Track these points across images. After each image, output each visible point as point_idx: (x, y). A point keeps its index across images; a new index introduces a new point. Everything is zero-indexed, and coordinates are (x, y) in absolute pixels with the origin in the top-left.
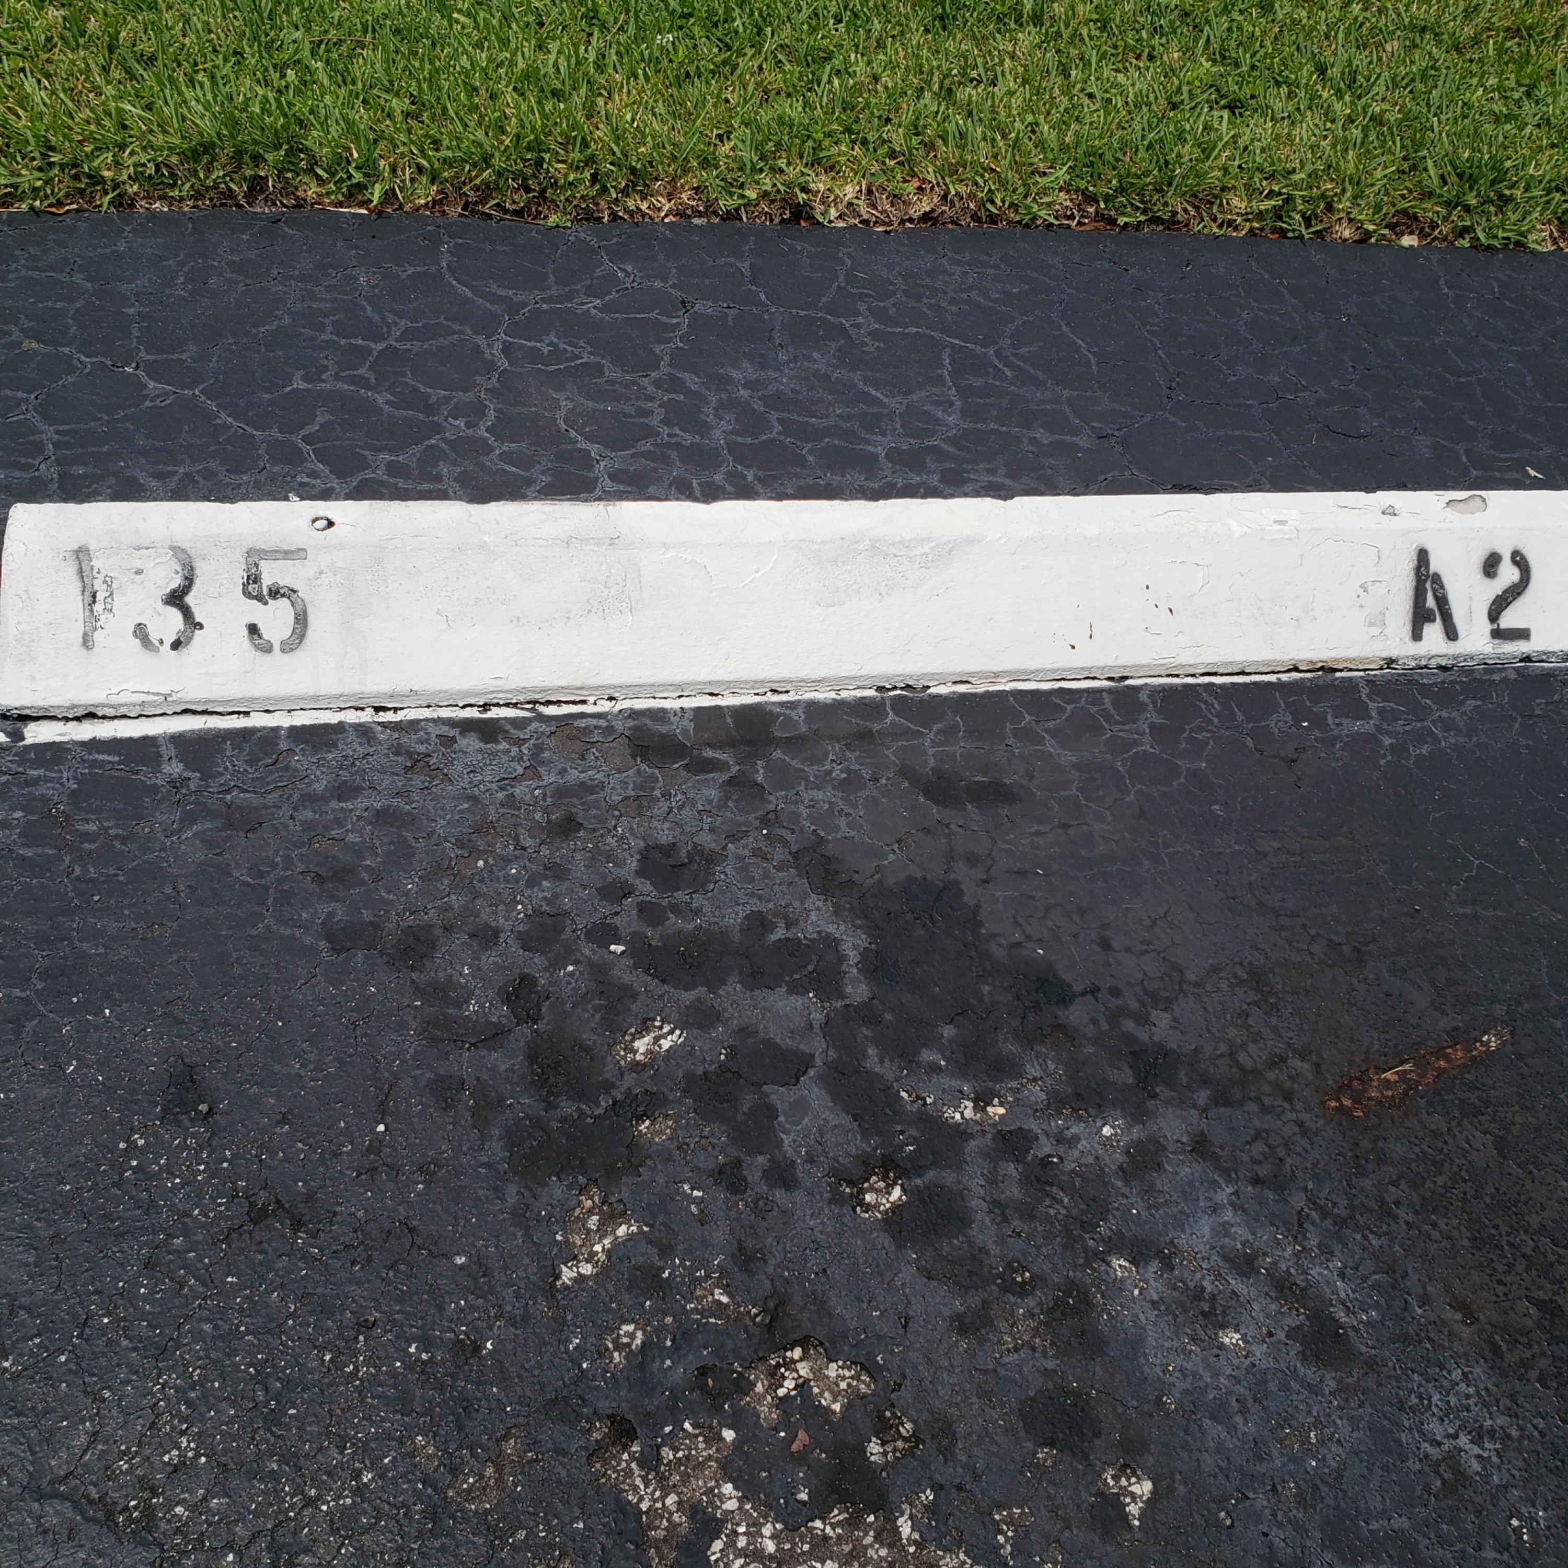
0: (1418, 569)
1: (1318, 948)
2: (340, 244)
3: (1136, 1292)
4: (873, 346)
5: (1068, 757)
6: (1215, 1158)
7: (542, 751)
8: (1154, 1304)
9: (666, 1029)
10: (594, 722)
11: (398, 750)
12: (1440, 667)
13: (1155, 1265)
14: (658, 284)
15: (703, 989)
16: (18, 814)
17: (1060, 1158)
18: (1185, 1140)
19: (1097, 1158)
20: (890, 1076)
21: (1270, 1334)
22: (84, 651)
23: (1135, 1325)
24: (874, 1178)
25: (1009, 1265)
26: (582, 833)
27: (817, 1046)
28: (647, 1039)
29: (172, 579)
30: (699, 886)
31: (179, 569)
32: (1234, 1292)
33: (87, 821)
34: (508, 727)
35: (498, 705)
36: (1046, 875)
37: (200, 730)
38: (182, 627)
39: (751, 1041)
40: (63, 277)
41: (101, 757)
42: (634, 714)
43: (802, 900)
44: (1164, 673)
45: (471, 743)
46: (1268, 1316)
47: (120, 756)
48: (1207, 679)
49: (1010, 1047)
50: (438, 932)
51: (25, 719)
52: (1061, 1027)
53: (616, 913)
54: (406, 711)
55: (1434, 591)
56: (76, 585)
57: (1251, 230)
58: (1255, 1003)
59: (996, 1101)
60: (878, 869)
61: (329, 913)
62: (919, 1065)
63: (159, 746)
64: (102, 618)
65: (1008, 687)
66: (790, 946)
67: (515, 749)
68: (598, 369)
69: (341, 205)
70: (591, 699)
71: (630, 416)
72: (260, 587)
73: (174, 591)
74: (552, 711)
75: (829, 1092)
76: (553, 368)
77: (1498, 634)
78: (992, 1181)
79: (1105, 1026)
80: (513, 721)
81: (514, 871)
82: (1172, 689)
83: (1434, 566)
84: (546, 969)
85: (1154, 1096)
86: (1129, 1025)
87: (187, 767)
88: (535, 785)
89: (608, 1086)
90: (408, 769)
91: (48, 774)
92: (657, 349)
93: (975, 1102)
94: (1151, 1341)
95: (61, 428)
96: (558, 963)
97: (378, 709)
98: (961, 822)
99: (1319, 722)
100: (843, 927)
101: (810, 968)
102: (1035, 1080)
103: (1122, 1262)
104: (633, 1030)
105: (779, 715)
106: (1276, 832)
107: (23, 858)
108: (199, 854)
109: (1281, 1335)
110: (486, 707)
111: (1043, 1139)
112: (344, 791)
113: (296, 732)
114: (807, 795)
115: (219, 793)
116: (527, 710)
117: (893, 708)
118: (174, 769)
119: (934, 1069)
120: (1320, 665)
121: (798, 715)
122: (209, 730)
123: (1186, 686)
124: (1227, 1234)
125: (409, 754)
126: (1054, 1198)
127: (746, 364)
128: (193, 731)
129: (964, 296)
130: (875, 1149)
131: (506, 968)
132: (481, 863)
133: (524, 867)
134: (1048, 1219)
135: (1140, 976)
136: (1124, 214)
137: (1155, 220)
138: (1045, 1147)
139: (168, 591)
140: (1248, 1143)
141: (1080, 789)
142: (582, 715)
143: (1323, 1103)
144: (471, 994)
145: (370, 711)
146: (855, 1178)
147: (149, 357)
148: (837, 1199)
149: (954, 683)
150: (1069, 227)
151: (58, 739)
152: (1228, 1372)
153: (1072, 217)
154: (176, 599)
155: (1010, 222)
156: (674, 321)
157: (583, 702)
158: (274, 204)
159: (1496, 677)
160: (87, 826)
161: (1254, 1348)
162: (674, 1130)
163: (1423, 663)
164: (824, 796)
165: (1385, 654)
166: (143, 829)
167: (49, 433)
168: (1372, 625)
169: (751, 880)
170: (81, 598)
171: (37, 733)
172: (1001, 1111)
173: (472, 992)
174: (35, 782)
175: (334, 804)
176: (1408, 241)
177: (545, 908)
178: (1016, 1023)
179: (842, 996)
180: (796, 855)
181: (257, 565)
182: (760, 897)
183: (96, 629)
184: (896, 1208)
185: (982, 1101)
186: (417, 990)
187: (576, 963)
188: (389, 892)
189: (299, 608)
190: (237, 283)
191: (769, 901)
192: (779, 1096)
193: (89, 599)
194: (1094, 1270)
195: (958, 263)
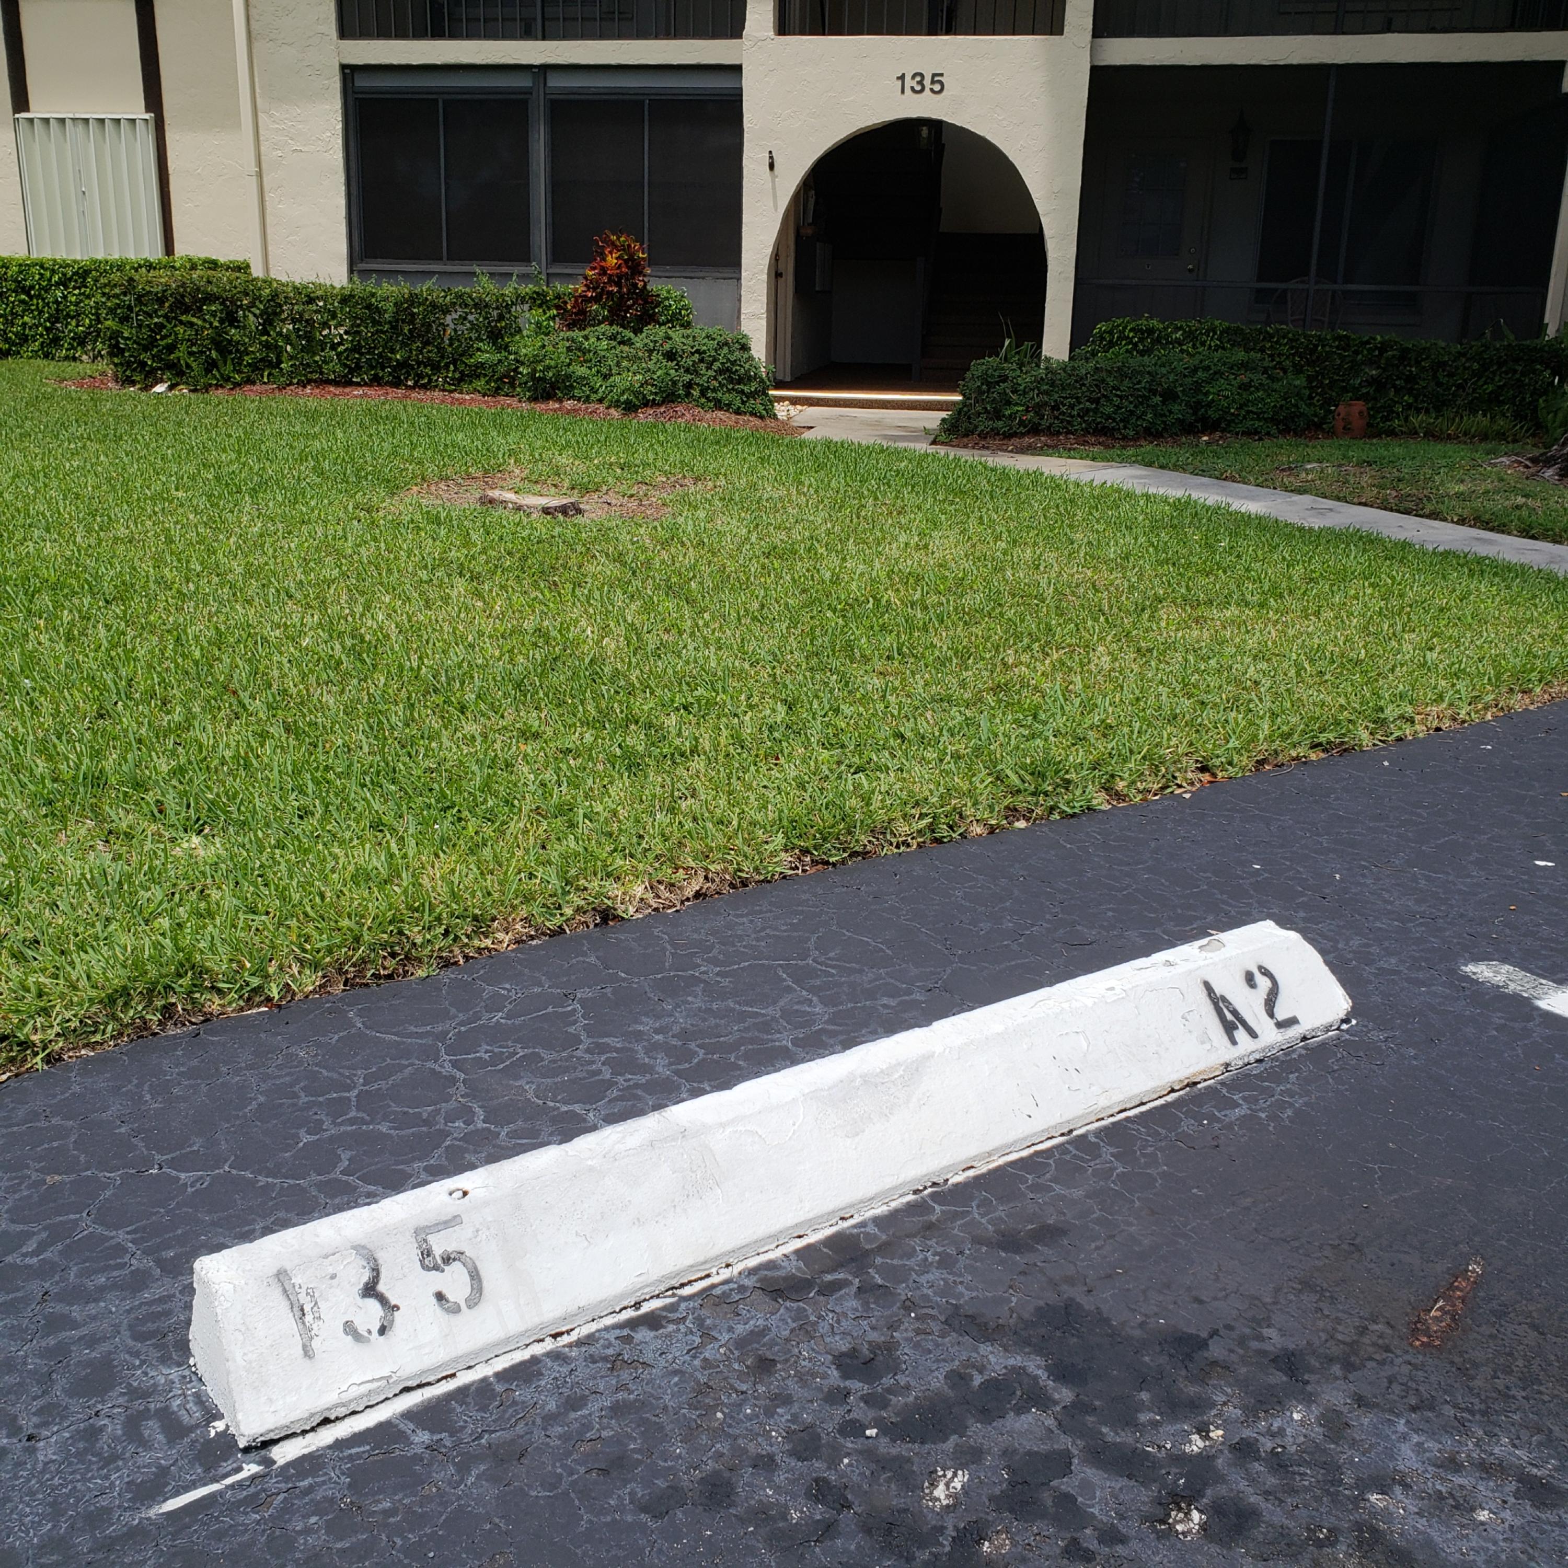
0: (1209, 995)
1: (1328, 1252)
2: (263, 1035)
3: (1401, 1511)
4: (725, 982)
5: (1077, 1193)
6: (1377, 1405)
7: (703, 1320)
8: (1420, 1514)
9: (949, 1474)
10: (726, 1287)
11: (593, 1359)
12: (1258, 1061)
13: (1398, 1489)
14: (537, 990)
15: (956, 1436)
16: (313, 1520)
17: (1283, 1447)
18: (1349, 1401)
19: (1305, 1436)
20: (1130, 1440)
21: (1505, 1502)
22: (307, 1360)
23: (1420, 1533)
24: (1173, 1514)
25: (1308, 1529)
26: (779, 1366)
27: (1065, 1442)
28: (942, 1486)
29: (362, 1274)
30: (895, 1370)
31: (365, 1264)
32: (1460, 1486)
33: (379, 1501)
34: (664, 1314)
35: (645, 1300)
36: (1125, 1272)
37: (422, 1402)
38: (382, 1313)
39: (1017, 1457)
40: (41, 1124)
41: (354, 1451)
42: (752, 1271)
43: (976, 1350)
44: (1094, 1119)
45: (643, 1334)
46: (1493, 1491)
47: (369, 1444)
48: (1123, 1115)
49: (1192, 1390)
50: (727, 1474)
51: (267, 1444)
52: (1215, 1363)
53: (850, 1411)
54: (577, 1331)
55: (1227, 1008)
56: (285, 1304)
57: (918, 844)
58: (1320, 1300)
59: (1212, 1427)
60: (1012, 1310)
61: (629, 1493)
62: (1144, 1425)
63: (396, 1426)
64: (315, 1326)
65: (1001, 1161)
66: (992, 1385)
67: (681, 1327)
68: (538, 1057)
69: (242, 1009)
70: (714, 1270)
71: (585, 1078)
72: (434, 1258)
73: (367, 1284)
74: (687, 1291)
75: (1097, 1468)
76: (501, 1066)
77: (1280, 1025)
78: (1252, 1480)
79: (1241, 1351)
80: (665, 1308)
81: (749, 1411)
82: (1106, 1128)
83: (1219, 990)
84: (829, 1468)
85: (1307, 1382)
86: (1255, 1345)
87: (432, 1432)
88: (717, 1346)
89: (941, 1529)
90: (612, 1369)
91: (317, 1480)
92: (571, 1030)
93: (1199, 1432)
94: (1437, 1539)
95: (128, 1229)
96: (834, 1463)
97: (555, 1336)
98: (1042, 1258)
99: (1212, 1118)
100: (1019, 1358)
101: (1019, 1393)
102: (1225, 1404)
103: (1375, 1496)
104: (926, 1484)
105: (859, 1235)
106: (1243, 1193)
107: (344, 1551)
108: (490, 1492)
109: (1512, 1500)
110: (637, 1305)
111: (1261, 1438)
112: (574, 1403)
113: (501, 1376)
114: (923, 1279)
115: (473, 1441)
116: (669, 1296)
117: (935, 1202)
118: (423, 1437)
119: (1155, 1424)
120: (1186, 1082)
121: (872, 1229)
122: (430, 1400)
123: (1113, 1124)
124: (1425, 1451)
125: (605, 1359)
126: (1301, 1474)
127: (644, 1019)
128: (416, 1405)
129: (763, 934)
130: (1160, 1492)
131: (798, 1480)
132: (719, 1415)
133: (756, 1405)
134: (1307, 1489)
135: (1235, 1312)
136: (831, 856)
137: (854, 854)
138: (1267, 1444)
139: (361, 1286)
140: (1388, 1388)
141: (1100, 1210)
142: (713, 1286)
143: (1411, 1345)
144: (786, 1507)
145: (549, 1340)
146: (1162, 1516)
147: (165, 1157)
148: (1161, 1536)
149: (964, 1170)
150: (797, 875)
151: (306, 1451)
152: (1501, 1537)
153: (797, 868)
154: (370, 1290)
155: (757, 882)
156: (569, 1008)
157: (708, 1276)
158: (184, 1025)
159: (1294, 1056)
160: (380, 1506)
161: (1502, 1515)
162: (1011, 1539)
163: (1246, 1060)
164: (934, 1275)
165: (1222, 1061)
166: (430, 1490)
167: (121, 1236)
168: (1203, 1043)
169: (930, 1352)
170: (291, 1315)
171: (284, 1454)
172: (1220, 1432)
173: (786, 1504)
174: (310, 1489)
175: (573, 1415)
176: (1021, 824)
177: (793, 1427)
178: (1184, 1373)
179: (1056, 1403)
180: (946, 1322)
181: (425, 1241)
182: (945, 1360)
183: (312, 1338)
184: (1204, 1527)
185: (1203, 1431)
186: (742, 1521)
187: (848, 1455)
188: (666, 1461)
189: (470, 1265)
190: (199, 1085)
191: (953, 1360)
192: (1065, 1485)
193: (298, 1314)
194: (1364, 1508)
195: (742, 916)
